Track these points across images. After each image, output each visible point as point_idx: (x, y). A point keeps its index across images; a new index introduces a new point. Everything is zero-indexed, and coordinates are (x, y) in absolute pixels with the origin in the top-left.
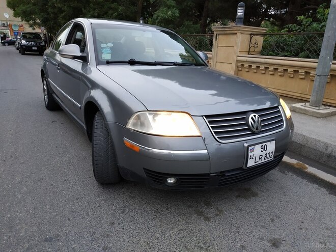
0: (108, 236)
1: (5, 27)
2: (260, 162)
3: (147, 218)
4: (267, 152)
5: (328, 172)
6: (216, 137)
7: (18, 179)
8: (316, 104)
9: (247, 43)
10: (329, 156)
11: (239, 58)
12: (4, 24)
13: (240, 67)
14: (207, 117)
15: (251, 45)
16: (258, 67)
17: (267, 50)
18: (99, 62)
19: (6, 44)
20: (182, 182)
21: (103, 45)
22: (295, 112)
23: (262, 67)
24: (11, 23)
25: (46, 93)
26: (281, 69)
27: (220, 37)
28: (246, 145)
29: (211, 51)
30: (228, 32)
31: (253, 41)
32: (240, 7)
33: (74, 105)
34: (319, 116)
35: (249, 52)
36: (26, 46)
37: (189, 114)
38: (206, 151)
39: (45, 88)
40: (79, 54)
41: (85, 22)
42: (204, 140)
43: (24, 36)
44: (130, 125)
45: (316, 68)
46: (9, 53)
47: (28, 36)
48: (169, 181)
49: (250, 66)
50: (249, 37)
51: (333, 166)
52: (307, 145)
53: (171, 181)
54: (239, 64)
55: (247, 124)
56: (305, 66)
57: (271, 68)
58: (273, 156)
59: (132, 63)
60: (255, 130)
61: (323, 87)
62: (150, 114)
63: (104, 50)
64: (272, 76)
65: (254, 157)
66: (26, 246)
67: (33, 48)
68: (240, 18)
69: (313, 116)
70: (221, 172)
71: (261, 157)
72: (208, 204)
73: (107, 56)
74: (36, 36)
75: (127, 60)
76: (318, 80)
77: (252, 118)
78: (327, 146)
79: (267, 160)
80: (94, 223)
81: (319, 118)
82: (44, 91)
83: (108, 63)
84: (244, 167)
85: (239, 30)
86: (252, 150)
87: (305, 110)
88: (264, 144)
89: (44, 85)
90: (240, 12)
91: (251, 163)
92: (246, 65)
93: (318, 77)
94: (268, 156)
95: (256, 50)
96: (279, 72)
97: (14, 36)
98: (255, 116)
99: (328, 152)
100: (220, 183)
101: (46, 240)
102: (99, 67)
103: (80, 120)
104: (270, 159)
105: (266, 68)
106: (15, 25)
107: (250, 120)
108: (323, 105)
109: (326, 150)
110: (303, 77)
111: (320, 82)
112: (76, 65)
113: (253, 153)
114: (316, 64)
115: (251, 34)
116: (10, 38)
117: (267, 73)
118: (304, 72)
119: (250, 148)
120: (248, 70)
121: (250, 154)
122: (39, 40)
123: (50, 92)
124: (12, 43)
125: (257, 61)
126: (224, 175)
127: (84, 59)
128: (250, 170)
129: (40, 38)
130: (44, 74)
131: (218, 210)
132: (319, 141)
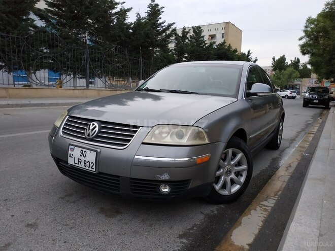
2: (80, 166)
4: (87, 159)
14: (70, 117)
28: (68, 143)
38: (54, 138)
65: (73, 157)
67: (315, 101)
71: (80, 161)
79: (87, 168)
86: (72, 150)
88: (84, 150)
94: (88, 164)
104: (90, 169)
113: (73, 153)
119: (70, 147)
121: (70, 152)
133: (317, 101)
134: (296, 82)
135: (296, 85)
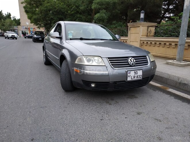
0: (66, 107)
1: (27, 29)
2: (134, 79)
3: (84, 103)
4: (138, 75)
5: (178, 91)
6: (112, 66)
7: (31, 89)
8: (179, 60)
9: (146, 31)
10: (180, 83)
11: (142, 39)
12: (26, 28)
13: (142, 43)
14: (109, 58)
15: (148, 32)
16: (151, 43)
17: (156, 34)
18: (67, 39)
19: (27, 38)
20: (98, 85)
21: (69, 32)
22: (168, 64)
23: (153, 43)
24: (29, 27)
25: (45, 57)
26: (162, 43)
27: (132, 29)
28: (126, 71)
29: (128, 36)
30: (136, 26)
31: (149, 30)
32: (142, 13)
33: (56, 58)
34: (180, 66)
35: (147, 35)
36: (36, 38)
37: (101, 57)
38: (107, 72)
39: (44, 55)
40: (59, 36)
41: (62, 23)
42: (107, 67)
43: (36, 33)
44: (76, 62)
45: (178, 42)
46: (28, 42)
47: (37, 33)
48: (92, 86)
49: (147, 43)
50: (147, 28)
51: (182, 88)
52: (169, 79)
53: (93, 85)
54: (142, 42)
55: (128, 62)
56: (175, 41)
57: (158, 43)
58: (141, 77)
59: (81, 39)
60: (131, 65)
61: (182, 51)
62: (84, 57)
63: (69, 34)
64: (158, 47)
65: (131, 76)
66: (34, 108)
67: (40, 39)
68: (142, 19)
69: (177, 66)
70: (114, 82)
71: (134, 77)
72: (112, 100)
73: (71, 37)
74: (41, 33)
75: (79, 38)
76: (180, 47)
77: (130, 60)
78: (179, 78)
79: (138, 79)
80: (61, 103)
81: (180, 67)
82: (44, 56)
83: (71, 39)
84: (126, 81)
85: (141, 25)
86: (130, 73)
87: (173, 63)
88: (136, 71)
89: (44, 53)
90: (142, 16)
91: (129, 79)
92: (145, 42)
93: (180, 46)
94: (138, 77)
95: (151, 35)
96: (162, 45)
97: (30, 34)
98: (132, 59)
99: (179, 81)
100: (114, 87)
101: (41, 107)
102: (67, 41)
103: (58, 65)
104: (140, 78)
105: (155, 43)
106: (31, 28)
107: (129, 60)
108: (183, 60)
109: (178, 80)
110: (174, 47)
111: (180, 49)
112: (58, 41)
113: (130, 74)
114: (178, 40)
115: (148, 27)
116: (29, 35)
117: (156, 46)
118: (174, 44)
119: (128, 72)
120: (146, 45)
121: (128, 75)
122: (43, 35)
123: (46, 56)
124: (29, 37)
125: (151, 40)
126: (116, 84)
127: (60, 38)
128: (129, 83)
129: (43, 34)
130: (44, 48)
131: (116, 102)
132: (175, 76)
133: (41, 39)
134: (15, 27)
135: (15, 30)
